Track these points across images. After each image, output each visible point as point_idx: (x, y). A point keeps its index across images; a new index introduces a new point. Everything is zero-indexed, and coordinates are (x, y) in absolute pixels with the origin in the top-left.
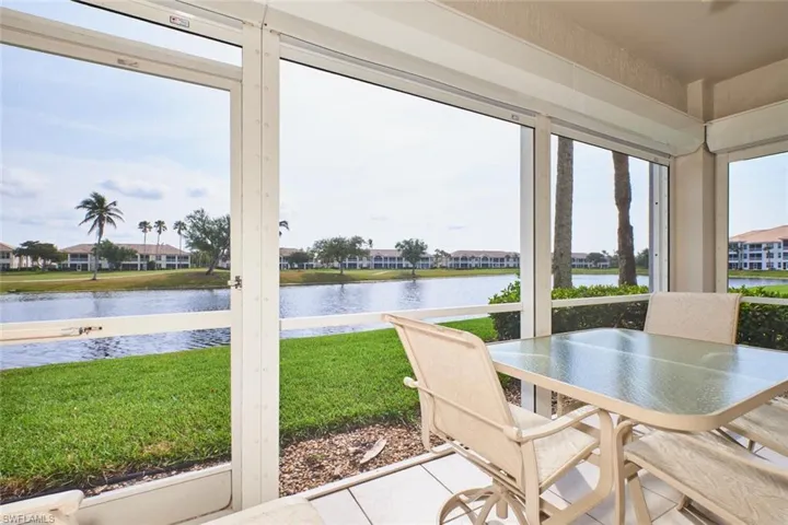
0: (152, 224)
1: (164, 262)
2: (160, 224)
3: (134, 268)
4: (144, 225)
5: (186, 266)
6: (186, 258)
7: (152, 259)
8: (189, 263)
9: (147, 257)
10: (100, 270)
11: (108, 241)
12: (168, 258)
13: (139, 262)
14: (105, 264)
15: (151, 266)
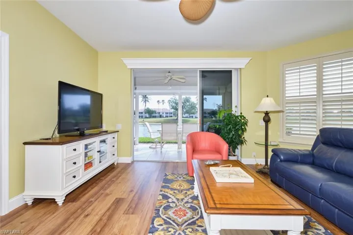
0: (161, 101)
1: (164, 115)
2: (163, 101)
3: (155, 117)
4: (158, 101)
5: (172, 116)
6: (172, 113)
7: (161, 114)
8: (172, 115)
9: (160, 113)
10: (146, 117)
11: (148, 108)
12: (166, 113)
13: (157, 115)
14: (147, 115)
15: (161, 116)
